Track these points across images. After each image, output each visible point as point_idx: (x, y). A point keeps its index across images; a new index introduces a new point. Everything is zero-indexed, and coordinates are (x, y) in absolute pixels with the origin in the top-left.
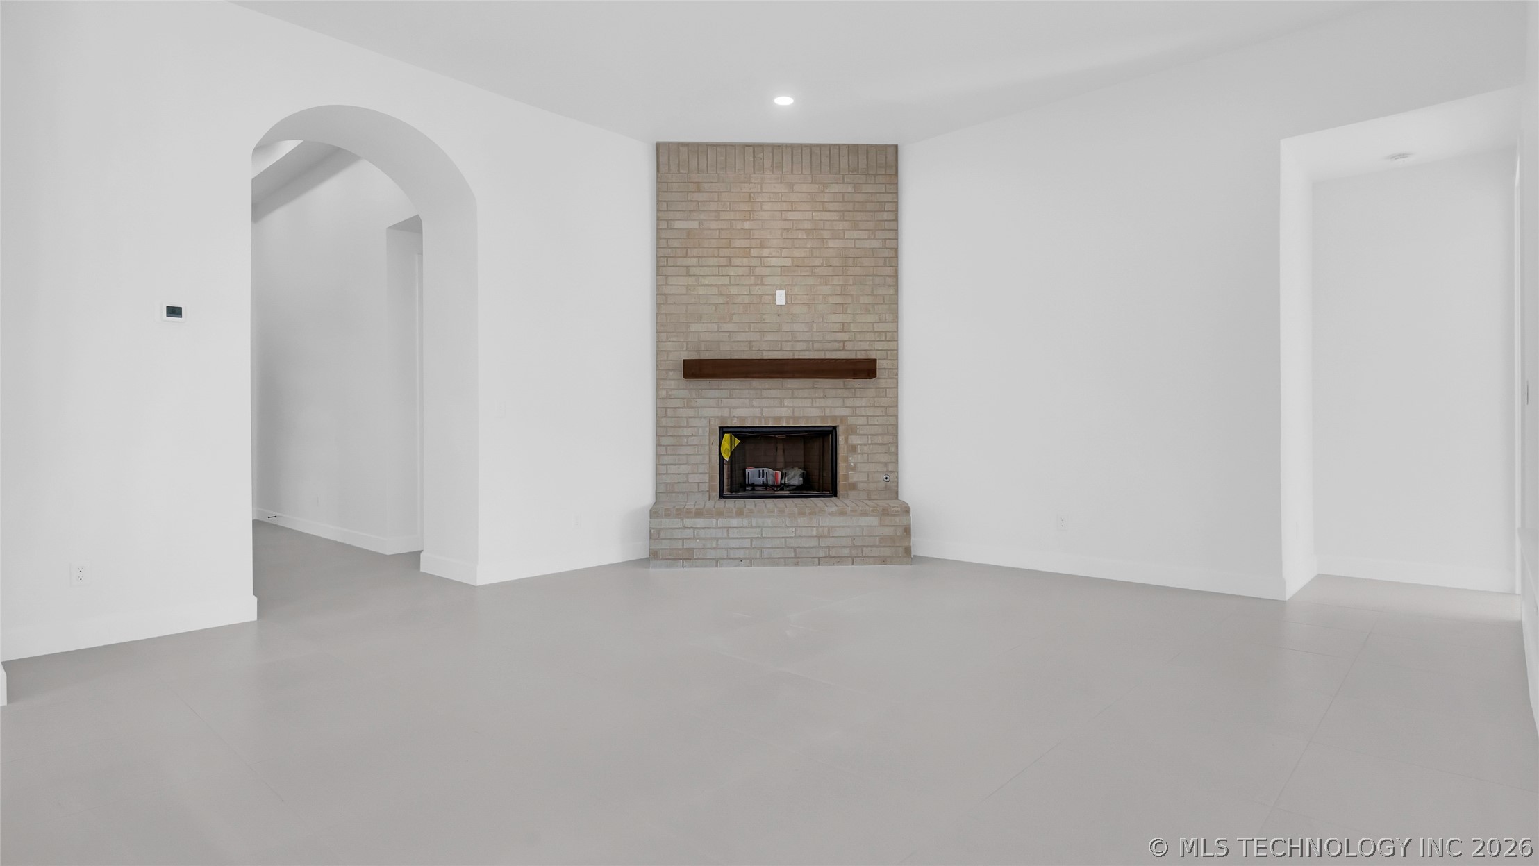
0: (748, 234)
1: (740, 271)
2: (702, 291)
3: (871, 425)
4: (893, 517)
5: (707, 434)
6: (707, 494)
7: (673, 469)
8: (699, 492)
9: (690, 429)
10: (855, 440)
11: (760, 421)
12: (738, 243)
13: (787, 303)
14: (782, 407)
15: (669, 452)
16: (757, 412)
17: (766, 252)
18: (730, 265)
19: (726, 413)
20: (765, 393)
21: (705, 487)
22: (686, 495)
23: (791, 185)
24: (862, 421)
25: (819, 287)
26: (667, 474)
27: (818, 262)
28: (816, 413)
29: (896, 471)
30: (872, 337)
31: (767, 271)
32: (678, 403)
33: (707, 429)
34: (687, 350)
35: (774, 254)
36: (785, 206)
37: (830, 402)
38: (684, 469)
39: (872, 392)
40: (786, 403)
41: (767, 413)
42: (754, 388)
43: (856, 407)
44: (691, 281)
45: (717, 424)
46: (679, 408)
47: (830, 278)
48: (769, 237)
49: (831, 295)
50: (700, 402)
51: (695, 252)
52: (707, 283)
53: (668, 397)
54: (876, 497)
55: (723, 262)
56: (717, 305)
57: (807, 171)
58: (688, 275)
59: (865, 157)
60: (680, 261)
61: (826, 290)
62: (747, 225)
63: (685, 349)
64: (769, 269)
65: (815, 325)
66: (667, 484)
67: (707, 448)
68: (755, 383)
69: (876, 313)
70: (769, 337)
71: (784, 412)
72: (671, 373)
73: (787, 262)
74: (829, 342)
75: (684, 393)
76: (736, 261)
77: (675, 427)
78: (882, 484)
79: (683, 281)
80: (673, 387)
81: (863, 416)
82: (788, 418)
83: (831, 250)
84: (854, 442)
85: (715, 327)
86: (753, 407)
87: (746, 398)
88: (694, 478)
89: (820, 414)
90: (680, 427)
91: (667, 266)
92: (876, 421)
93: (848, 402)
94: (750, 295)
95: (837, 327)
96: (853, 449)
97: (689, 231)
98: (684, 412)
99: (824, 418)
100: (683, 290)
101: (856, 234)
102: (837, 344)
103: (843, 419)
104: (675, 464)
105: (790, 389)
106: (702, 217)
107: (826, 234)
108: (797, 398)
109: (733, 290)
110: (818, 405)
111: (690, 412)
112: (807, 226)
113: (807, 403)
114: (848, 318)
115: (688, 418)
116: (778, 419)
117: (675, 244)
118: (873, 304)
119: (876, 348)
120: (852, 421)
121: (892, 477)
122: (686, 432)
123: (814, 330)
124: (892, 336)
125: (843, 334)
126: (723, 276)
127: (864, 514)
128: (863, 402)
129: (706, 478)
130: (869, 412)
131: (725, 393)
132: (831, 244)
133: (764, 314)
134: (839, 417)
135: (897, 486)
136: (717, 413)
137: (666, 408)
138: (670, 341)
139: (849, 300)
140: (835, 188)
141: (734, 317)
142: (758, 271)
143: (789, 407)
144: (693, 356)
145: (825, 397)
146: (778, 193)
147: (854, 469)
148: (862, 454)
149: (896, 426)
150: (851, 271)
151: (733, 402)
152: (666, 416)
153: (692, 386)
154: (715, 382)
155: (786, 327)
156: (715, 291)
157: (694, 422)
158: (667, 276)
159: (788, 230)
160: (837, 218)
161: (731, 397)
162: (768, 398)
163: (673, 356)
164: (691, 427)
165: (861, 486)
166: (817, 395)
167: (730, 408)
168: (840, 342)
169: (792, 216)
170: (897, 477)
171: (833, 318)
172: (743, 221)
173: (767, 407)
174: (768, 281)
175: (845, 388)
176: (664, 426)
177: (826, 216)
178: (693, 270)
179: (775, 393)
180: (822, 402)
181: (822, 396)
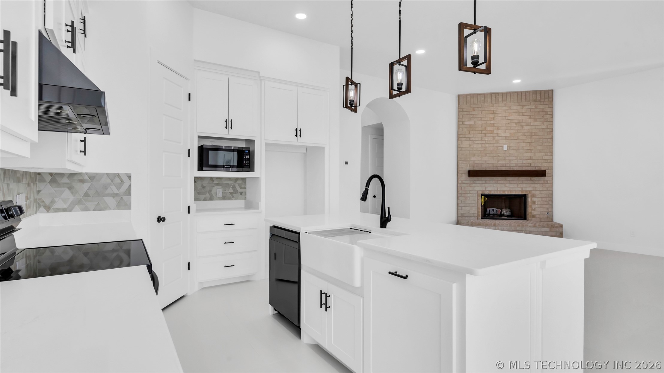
0: (493, 125)
1: (490, 139)
2: (475, 146)
3: (541, 194)
4: (555, 229)
5: (477, 196)
6: (476, 217)
7: (464, 208)
8: (473, 216)
9: (470, 194)
10: (534, 199)
11: (497, 192)
12: (489, 129)
13: (508, 149)
14: (505, 187)
15: (462, 202)
16: (496, 189)
17: (499, 131)
18: (486, 136)
19: (484, 189)
20: (499, 182)
21: (476, 215)
22: (468, 217)
23: (510, 107)
24: (538, 192)
25: (520, 143)
26: (462, 210)
27: (520, 134)
29: (552, 211)
30: (542, 161)
31: (500, 138)
32: (465, 185)
33: (477, 194)
34: (469, 167)
35: (503, 132)
36: (507, 115)
37: (525, 185)
38: (468, 208)
39: (542, 182)
40: (507, 185)
41: (500, 189)
42: (495, 180)
43: (535, 187)
44: (471, 142)
45: (480, 193)
46: (466, 187)
47: (525, 140)
48: (501, 126)
49: (525, 146)
50: (474, 185)
51: (472, 132)
52: (477, 143)
53: (462, 183)
54: (543, 220)
55: (483, 135)
56: (480, 151)
57: (516, 101)
58: (470, 140)
59: (540, 95)
60: (467, 136)
61: (523, 144)
62: (492, 122)
63: (468, 166)
64: (500, 137)
65: (519, 157)
66: (461, 213)
67: (477, 201)
68: (495, 178)
69: (544, 153)
70: (500, 162)
71: (506, 189)
72: (463, 175)
73: (508, 135)
74: (525, 163)
75: (468, 182)
76: (488, 135)
77: (465, 193)
78: (546, 216)
79: (468, 142)
80: (464, 180)
81: (538, 191)
82: (508, 191)
83: (526, 130)
84: (534, 200)
85: (480, 159)
86: (494, 187)
87: (491, 184)
88: (471, 212)
89: (521, 190)
90: (466, 194)
91: (462, 137)
92: (543, 192)
93: (532, 185)
94: (493, 147)
95: (527, 158)
96: (534, 203)
97: (470, 125)
98: (468, 188)
99: (522, 191)
100: (468, 146)
101: (536, 124)
102: (528, 164)
103: (530, 192)
104: (464, 207)
105: (509, 180)
106: (475, 120)
107: (523, 124)
108: (511, 183)
109: (487, 145)
110: (520, 186)
111: (470, 188)
112: (516, 121)
113: (516, 185)
114: (532, 154)
115: (469, 190)
116: (504, 191)
117: (465, 130)
118: (543, 149)
119: (544, 165)
120: (533, 192)
121: (550, 213)
122: (469, 195)
123: (519, 159)
124: (551, 161)
125: (530, 160)
126: (483, 140)
127: (544, 227)
128: (538, 185)
129: (476, 212)
130: (541, 189)
131: (484, 182)
132: (525, 127)
133: (499, 154)
134: (528, 191)
135: (552, 217)
136: (480, 189)
137: (461, 187)
138: (462, 164)
139: (533, 148)
140: (527, 107)
141: (487, 155)
142: (496, 138)
143: (508, 187)
144: (472, 169)
145: (523, 183)
146: (504, 110)
147: (534, 210)
148: (538, 204)
149: (552, 194)
150: (533, 137)
151: (487, 185)
152: (461, 189)
153: (471, 179)
154: (480, 178)
155: (507, 158)
156: (480, 146)
157: (471, 192)
158: (462, 141)
159: (508, 123)
160: (528, 118)
161: (486, 183)
163: (464, 169)
164: (471, 194)
165: (537, 216)
166: (519, 183)
167: (485, 187)
168: (529, 163)
169: (510, 118)
170: (552, 213)
171: (526, 154)
172: (491, 120)
173: (500, 187)
174: (500, 142)
175: (531, 180)
176: (461, 193)
177: (524, 117)
178: (472, 139)
179: (503, 182)
180: (522, 185)
181: (521, 183)
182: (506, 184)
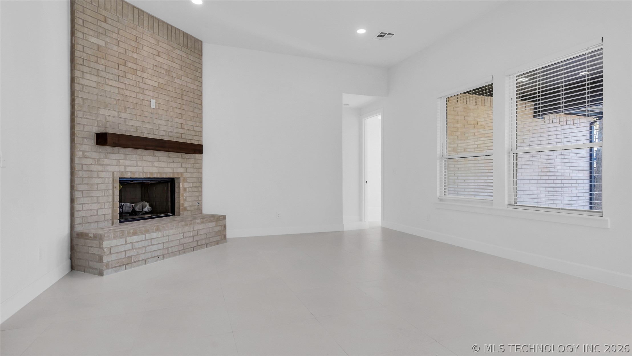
0: (136, 61)
1: (131, 83)
2: (108, 88)
3: (192, 177)
5: (111, 182)
6: (111, 222)
7: (86, 207)
8: (105, 220)
9: (99, 179)
10: (186, 185)
11: (143, 175)
12: (130, 65)
13: (156, 108)
14: (153, 166)
15: (84, 195)
16: (140, 169)
17: (145, 75)
18: (125, 77)
19: (122, 169)
20: (145, 158)
21: (110, 217)
22: (96, 223)
23: (158, 41)
24: (188, 175)
25: (171, 103)
26: (83, 210)
27: (170, 89)
28: (169, 170)
29: (201, 200)
30: (193, 133)
31: (146, 87)
32: (90, 161)
33: (111, 179)
34: (98, 126)
35: (149, 78)
36: (155, 52)
37: (175, 165)
38: (95, 206)
39: (192, 161)
41: (146, 170)
42: (139, 155)
43: (187, 168)
44: (100, 80)
45: (117, 176)
46: (91, 164)
47: (176, 99)
48: (147, 67)
49: (176, 108)
50: (106, 161)
51: (103, 61)
52: (111, 84)
53: (84, 157)
54: (194, 213)
55: (121, 73)
56: (117, 100)
57: (165, 37)
58: (98, 75)
59: (190, 41)
60: (92, 65)
61: (174, 105)
62: (135, 56)
63: (96, 125)
64: (146, 85)
65: (169, 122)
66: (82, 217)
67: (111, 192)
68: (139, 151)
69: (195, 122)
70: (147, 126)
71: (155, 170)
72: (86, 140)
73: (156, 85)
74: (176, 133)
75: (95, 155)
76: (129, 76)
77: (88, 177)
78: (196, 207)
79: (94, 78)
80: (87, 150)
81: (189, 173)
82: (157, 173)
83: (176, 84)
84: (186, 186)
85: (116, 114)
86: (138, 166)
87: (134, 160)
88: (101, 212)
89: (171, 172)
90: (92, 178)
91: (83, 65)
92: (194, 175)
93: (184, 165)
94: (137, 98)
95: (179, 126)
96: (185, 189)
97: (99, 47)
98: (95, 168)
99: (173, 173)
100: (95, 85)
101: (187, 79)
102: (179, 135)
103: (182, 174)
104: (88, 204)
105: (157, 156)
106: (108, 40)
107: (174, 75)
108: (160, 162)
109: (127, 93)
110: (170, 166)
111: (100, 168)
112: (165, 67)
113: (165, 165)
114: (183, 122)
115: (98, 171)
116: (152, 173)
117: (89, 52)
118: (194, 117)
119: (194, 139)
120: (185, 175)
121: (200, 204)
122: (96, 181)
123: (169, 125)
124: (200, 134)
125: (182, 130)
126: (121, 82)
128: (189, 166)
129: (110, 211)
130: (191, 171)
131: (122, 156)
132: (176, 81)
133: (145, 111)
134: (180, 173)
135: (202, 207)
136: (117, 168)
137: (82, 165)
138: (85, 118)
139: (184, 112)
140: (178, 52)
141: (128, 110)
142: (141, 85)
143: (157, 167)
144: (102, 131)
145: (173, 162)
146: (151, 43)
147: (185, 200)
148: (189, 192)
149: (201, 178)
150: (185, 98)
151: (127, 163)
152: (82, 170)
153: (101, 151)
155: (155, 121)
156: (116, 91)
157: (102, 175)
158: (83, 72)
159: (157, 66)
160: (179, 68)
161: (125, 159)
162: (146, 161)
163: (87, 128)
164: (100, 178)
165: (188, 208)
166: (170, 161)
167: (125, 166)
168: (180, 133)
169: (158, 59)
170: (202, 203)
171: (177, 120)
172: (133, 52)
173: (146, 167)
174: (146, 92)
175: (182, 158)
176: (81, 177)
177: (174, 65)
178: (101, 74)
179: (150, 158)
180: (172, 165)
181: (172, 161)
182: (155, 162)
